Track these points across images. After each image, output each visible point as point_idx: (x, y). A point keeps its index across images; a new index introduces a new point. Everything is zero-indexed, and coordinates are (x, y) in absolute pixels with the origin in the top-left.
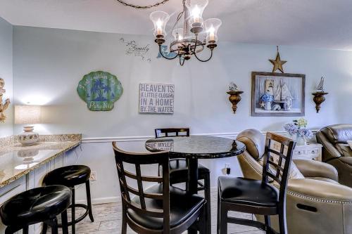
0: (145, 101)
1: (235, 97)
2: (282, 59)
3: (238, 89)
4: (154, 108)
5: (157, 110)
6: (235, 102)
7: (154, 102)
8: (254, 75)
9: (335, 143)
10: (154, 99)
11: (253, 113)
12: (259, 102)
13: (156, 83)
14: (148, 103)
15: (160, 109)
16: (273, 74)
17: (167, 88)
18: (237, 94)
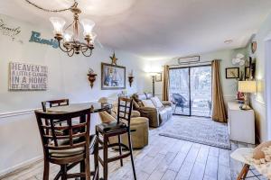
0: (17, 79)
1: (92, 78)
2: (116, 57)
3: (94, 73)
5: (30, 87)
6: (92, 81)
7: (27, 80)
8: (103, 65)
9: (137, 101)
10: (27, 78)
11: (102, 88)
12: (105, 81)
13: (29, 63)
14: (21, 80)
15: (33, 86)
16: (112, 65)
18: (94, 76)
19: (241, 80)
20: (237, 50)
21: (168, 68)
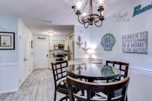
0: (125, 45)
4: (130, 50)
5: (132, 50)
7: (130, 46)
10: (130, 44)
15: (134, 50)
17: (139, 35)
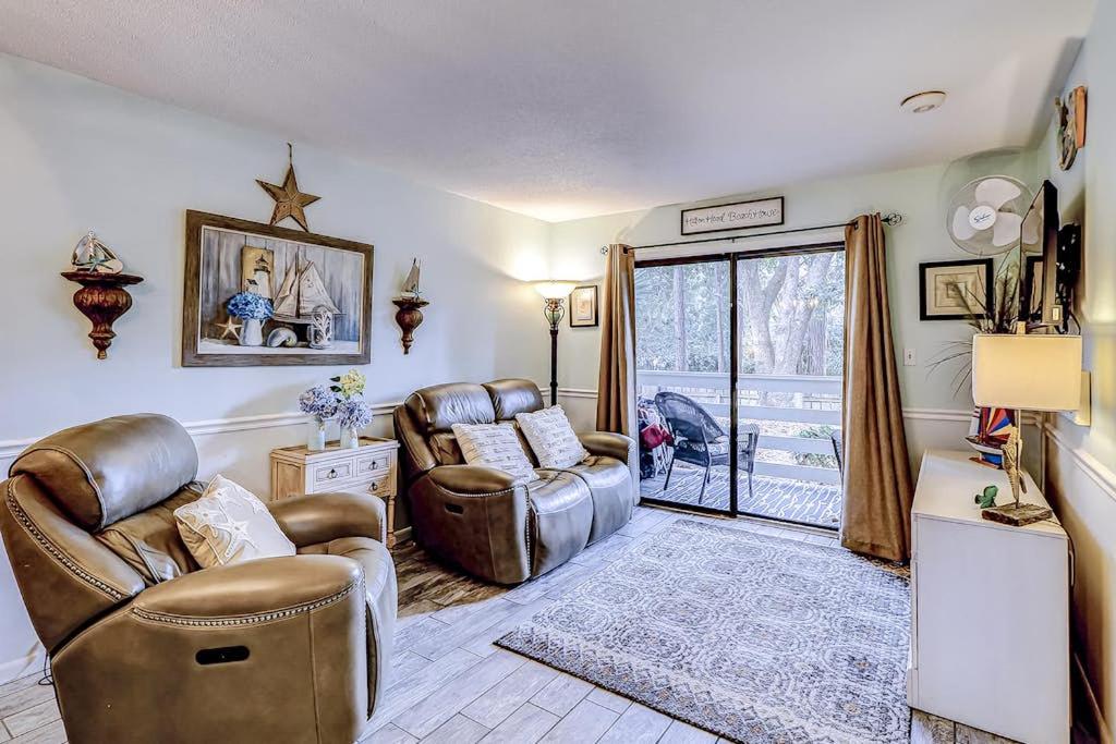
1: (100, 295)
6: (104, 314)
8: (195, 223)
9: (429, 433)
11: (190, 356)
12: (214, 318)
19: (1001, 329)
20: (984, 161)
21: (629, 262)
